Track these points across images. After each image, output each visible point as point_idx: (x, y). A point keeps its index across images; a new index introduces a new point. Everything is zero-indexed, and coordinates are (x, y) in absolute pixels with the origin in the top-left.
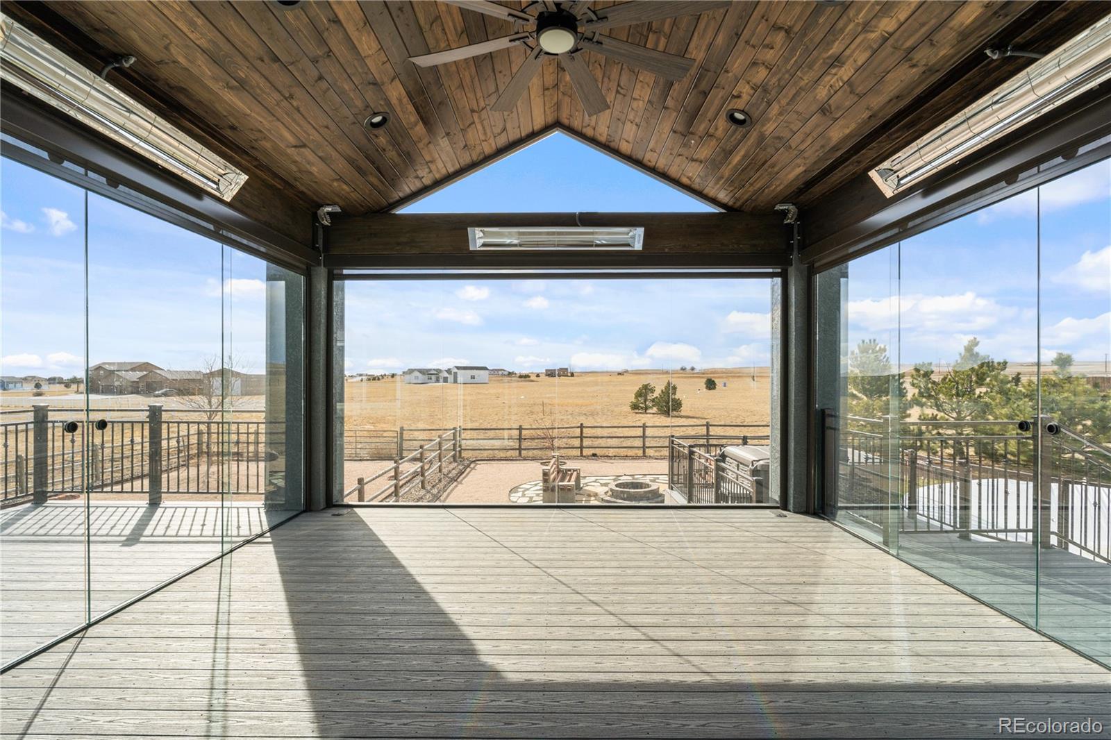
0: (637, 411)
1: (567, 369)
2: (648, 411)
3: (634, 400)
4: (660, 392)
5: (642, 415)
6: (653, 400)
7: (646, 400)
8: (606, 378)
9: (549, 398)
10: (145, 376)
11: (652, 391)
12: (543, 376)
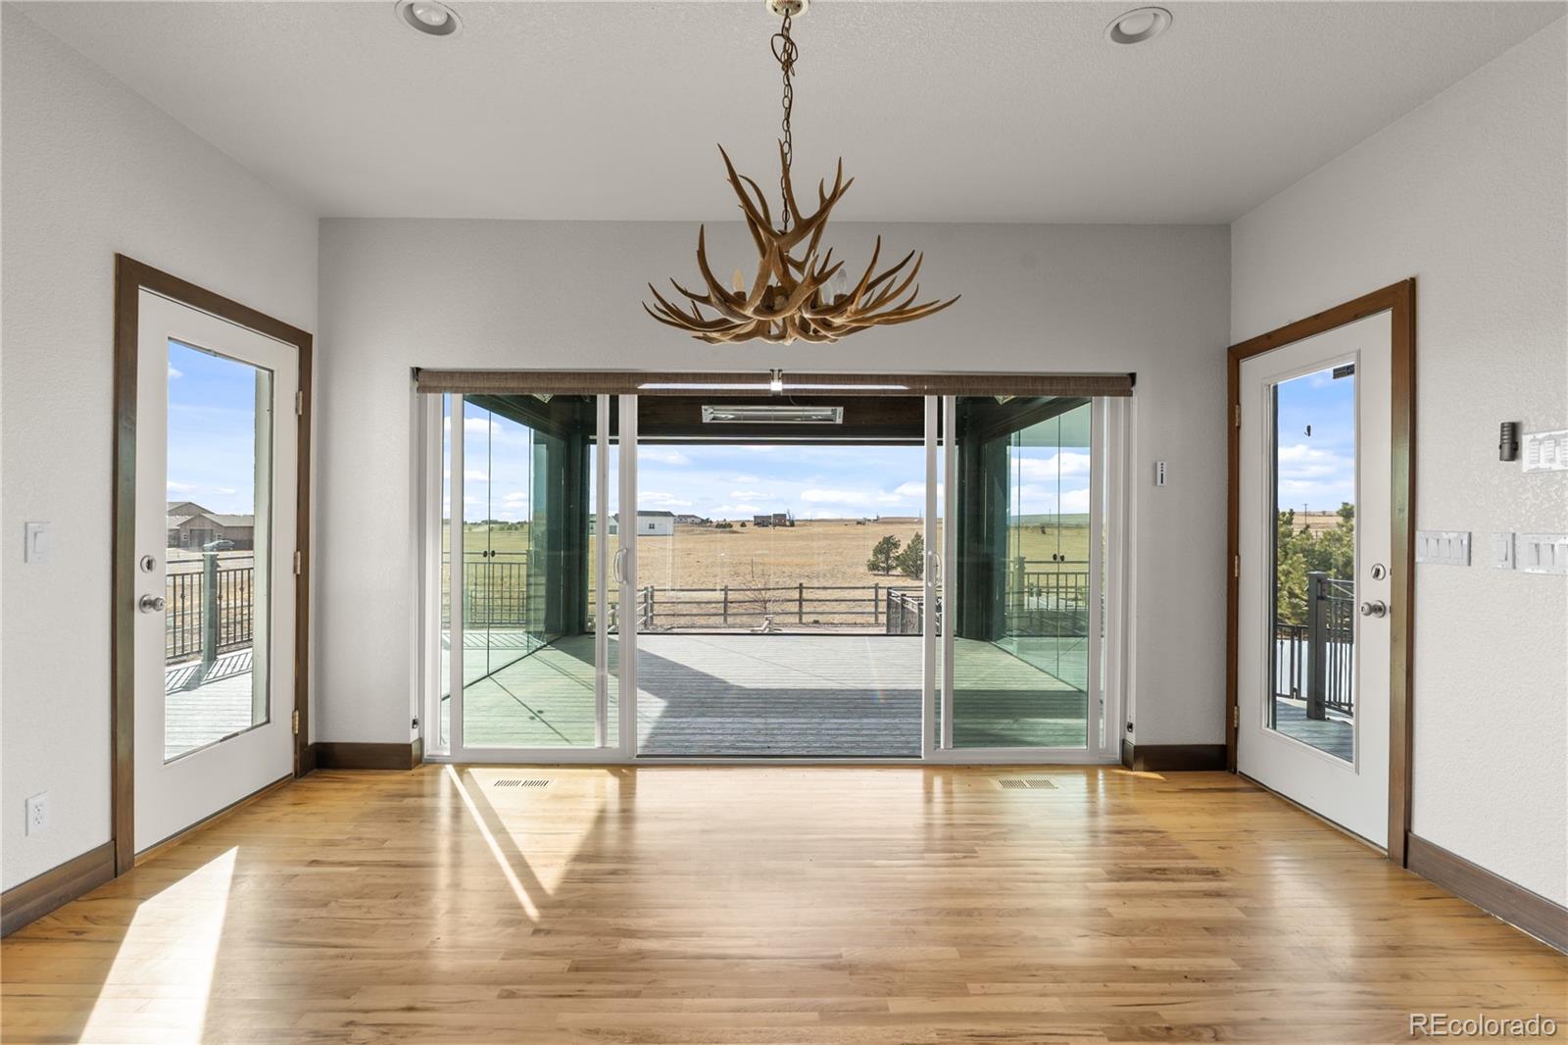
0: (876, 572)
1: (785, 515)
2: (890, 573)
3: (872, 559)
4: (906, 547)
5: (883, 578)
6: (897, 558)
7: (887, 558)
8: (841, 529)
9: (760, 555)
10: (188, 521)
11: (896, 545)
12: (750, 526)
